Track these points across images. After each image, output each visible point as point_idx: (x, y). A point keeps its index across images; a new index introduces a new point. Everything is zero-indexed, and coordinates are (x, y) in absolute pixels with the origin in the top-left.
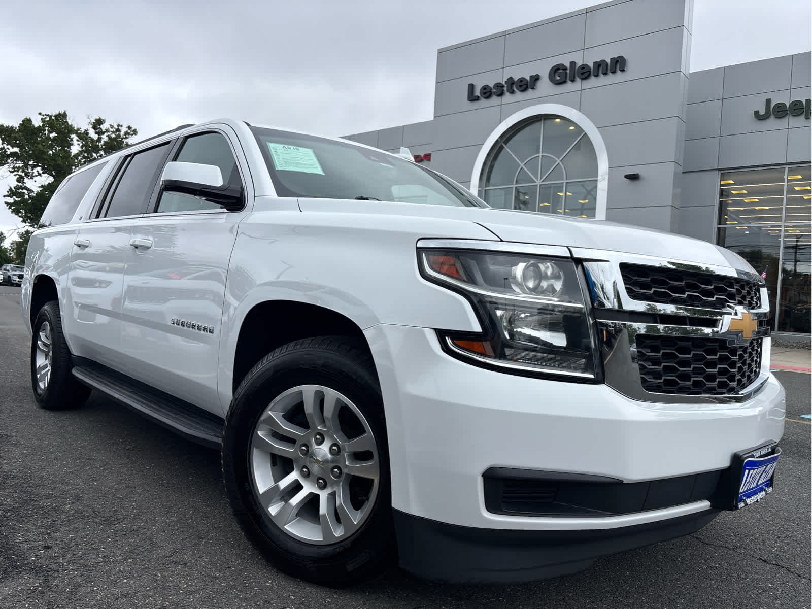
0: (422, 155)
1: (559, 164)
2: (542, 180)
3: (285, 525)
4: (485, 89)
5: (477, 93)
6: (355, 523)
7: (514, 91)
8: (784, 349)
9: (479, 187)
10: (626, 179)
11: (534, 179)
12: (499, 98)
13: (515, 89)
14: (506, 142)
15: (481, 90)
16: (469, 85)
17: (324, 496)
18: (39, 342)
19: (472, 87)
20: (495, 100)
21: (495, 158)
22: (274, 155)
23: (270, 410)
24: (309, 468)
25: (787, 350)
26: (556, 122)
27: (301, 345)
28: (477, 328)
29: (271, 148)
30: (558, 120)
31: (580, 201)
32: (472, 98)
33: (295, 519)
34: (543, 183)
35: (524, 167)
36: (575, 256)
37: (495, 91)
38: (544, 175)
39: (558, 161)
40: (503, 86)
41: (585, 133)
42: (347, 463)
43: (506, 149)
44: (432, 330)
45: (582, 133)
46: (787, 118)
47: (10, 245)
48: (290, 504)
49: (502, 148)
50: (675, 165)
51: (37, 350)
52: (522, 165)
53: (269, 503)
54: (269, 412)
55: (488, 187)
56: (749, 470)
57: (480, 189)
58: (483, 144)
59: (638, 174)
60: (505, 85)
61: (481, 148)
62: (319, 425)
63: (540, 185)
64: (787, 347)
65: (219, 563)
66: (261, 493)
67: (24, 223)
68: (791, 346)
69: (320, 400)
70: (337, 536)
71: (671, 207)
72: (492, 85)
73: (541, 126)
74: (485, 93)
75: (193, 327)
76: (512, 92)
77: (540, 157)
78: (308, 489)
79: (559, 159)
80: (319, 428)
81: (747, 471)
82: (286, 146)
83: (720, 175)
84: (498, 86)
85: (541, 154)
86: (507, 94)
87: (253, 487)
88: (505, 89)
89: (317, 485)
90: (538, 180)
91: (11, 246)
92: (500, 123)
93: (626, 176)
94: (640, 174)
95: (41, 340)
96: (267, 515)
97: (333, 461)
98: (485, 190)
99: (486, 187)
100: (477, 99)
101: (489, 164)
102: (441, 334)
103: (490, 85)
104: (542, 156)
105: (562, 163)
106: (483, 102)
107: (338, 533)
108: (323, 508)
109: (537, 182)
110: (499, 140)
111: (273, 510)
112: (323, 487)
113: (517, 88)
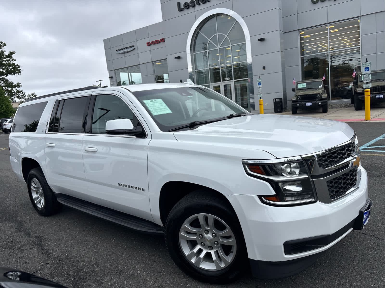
0: (159, 40)
1: (226, 37)
2: (220, 46)
3: (199, 265)
4: (186, 4)
5: (182, 7)
6: (229, 261)
7: (200, 4)
8: (336, 109)
9: (191, 53)
10: (258, 41)
11: (216, 46)
12: (194, 8)
13: (200, 3)
14: (200, 30)
15: (184, 5)
16: (178, 3)
17: (213, 252)
18: (32, 187)
19: (179, 4)
20: (191, 10)
21: (196, 38)
22: (149, 107)
24: (204, 243)
25: (337, 109)
26: (222, 17)
28: (274, 193)
29: (147, 104)
30: (222, 16)
31: (236, 51)
32: (180, 10)
33: (202, 262)
34: (220, 48)
35: (210, 41)
37: (191, 5)
38: (220, 44)
39: (226, 36)
40: (194, 2)
41: (237, 21)
42: (220, 240)
43: (201, 33)
44: (256, 196)
45: (235, 21)
46: (326, 2)
48: (200, 257)
49: (198, 33)
50: (280, 32)
51: (32, 190)
52: (209, 40)
53: (191, 258)
54: (185, 225)
55: (195, 52)
56: (365, 215)
57: (191, 54)
58: (189, 32)
59: (264, 38)
60: (195, 1)
61: (189, 34)
62: (206, 227)
63: (219, 49)
64: (336, 108)
65: (175, 283)
66: (187, 255)
68: (338, 107)
69: (206, 218)
70: (222, 267)
71: (280, 52)
72: (189, 2)
73: (215, 20)
74: (186, 7)
75: (132, 187)
76: (199, 5)
77: (217, 35)
78: (205, 251)
79: (226, 35)
80: (206, 228)
83: (299, 32)
84: (192, 2)
85: (217, 34)
86: (197, 6)
87: (183, 254)
88: (196, 3)
89: (209, 249)
90: (218, 46)
92: (196, 21)
93: (259, 40)
94: (265, 38)
95: (32, 186)
96: (191, 263)
97: (214, 239)
98: (194, 54)
99: (194, 52)
100: (183, 10)
101: (194, 42)
102: (260, 197)
103: (188, 2)
104: (218, 34)
105: (228, 37)
106: (186, 11)
107: (223, 265)
108: (214, 257)
109: (217, 47)
110: (196, 29)
111: (193, 261)
112: (212, 249)
113: (201, 2)
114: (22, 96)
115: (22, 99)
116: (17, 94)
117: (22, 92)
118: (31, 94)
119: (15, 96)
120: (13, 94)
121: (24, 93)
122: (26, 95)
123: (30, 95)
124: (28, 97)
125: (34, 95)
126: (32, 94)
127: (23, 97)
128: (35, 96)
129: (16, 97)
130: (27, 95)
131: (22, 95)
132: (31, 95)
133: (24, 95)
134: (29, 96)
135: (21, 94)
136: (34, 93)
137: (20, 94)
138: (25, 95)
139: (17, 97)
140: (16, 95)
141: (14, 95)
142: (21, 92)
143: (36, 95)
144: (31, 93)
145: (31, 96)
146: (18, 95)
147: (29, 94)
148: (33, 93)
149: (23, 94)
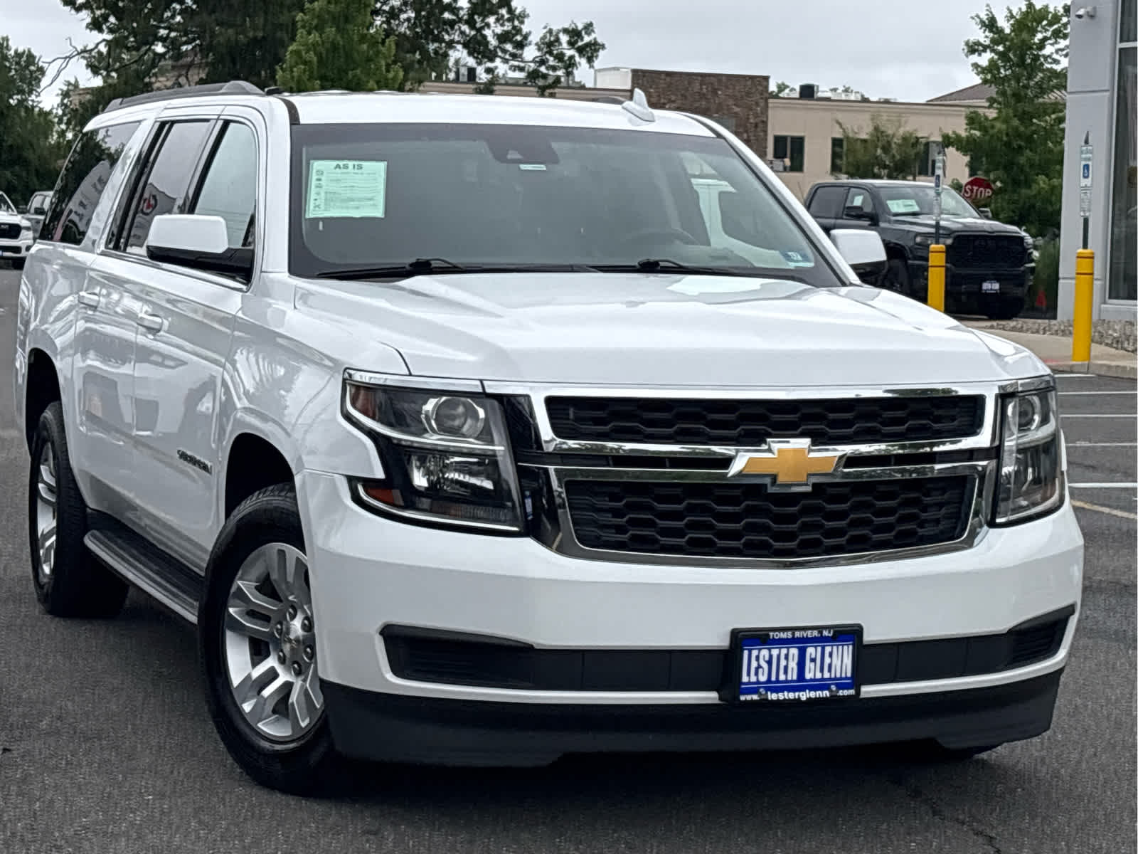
3: (259, 722)
17: (298, 684)
22: (313, 187)
23: (241, 579)
24: (284, 650)
27: (264, 493)
28: (380, 474)
29: (314, 171)
33: (270, 717)
36: (488, 390)
44: (343, 477)
47: (58, 100)
48: (262, 697)
53: (244, 701)
54: (240, 582)
56: (750, 651)
62: (290, 595)
66: (235, 685)
67: (95, 33)
69: (283, 562)
70: (303, 727)
75: (196, 463)
78: (284, 677)
80: (289, 598)
81: (746, 653)
82: (341, 163)
89: (293, 671)
91: (63, 104)
96: (240, 711)
97: (305, 638)
102: (352, 481)
107: (305, 723)
108: (293, 697)
111: (247, 707)
112: (297, 673)
114: (502, 38)
115: (498, 62)
116: (471, 22)
117: (510, 11)
118: (565, 31)
119: (457, 38)
120: (447, 15)
121: (522, 17)
122: (530, 38)
123: (557, 40)
124: (538, 54)
125: (587, 39)
126: (574, 34)
127: (509, 47)
128: (588, 45)
129: (459, 47)
130: (535, 38)
131: (507, 33)
132: (564, 38)
133: (519, 31)
134: (549, 45)
135: (497, 20)
136: (589, 28)
137: (491, 20)
138: (526, 37)
139: (465, 45)
140: (465, 28)
141: (452, 24)
142: (504, 11)
143: (599, 41)
144: (566, 26)
145: (565, 45)
146: (479, 30)
147: (550, 31)
148: (580, 27)
149: (508, 27)
